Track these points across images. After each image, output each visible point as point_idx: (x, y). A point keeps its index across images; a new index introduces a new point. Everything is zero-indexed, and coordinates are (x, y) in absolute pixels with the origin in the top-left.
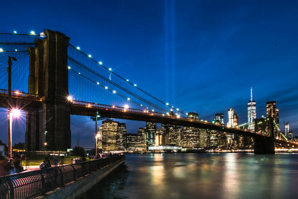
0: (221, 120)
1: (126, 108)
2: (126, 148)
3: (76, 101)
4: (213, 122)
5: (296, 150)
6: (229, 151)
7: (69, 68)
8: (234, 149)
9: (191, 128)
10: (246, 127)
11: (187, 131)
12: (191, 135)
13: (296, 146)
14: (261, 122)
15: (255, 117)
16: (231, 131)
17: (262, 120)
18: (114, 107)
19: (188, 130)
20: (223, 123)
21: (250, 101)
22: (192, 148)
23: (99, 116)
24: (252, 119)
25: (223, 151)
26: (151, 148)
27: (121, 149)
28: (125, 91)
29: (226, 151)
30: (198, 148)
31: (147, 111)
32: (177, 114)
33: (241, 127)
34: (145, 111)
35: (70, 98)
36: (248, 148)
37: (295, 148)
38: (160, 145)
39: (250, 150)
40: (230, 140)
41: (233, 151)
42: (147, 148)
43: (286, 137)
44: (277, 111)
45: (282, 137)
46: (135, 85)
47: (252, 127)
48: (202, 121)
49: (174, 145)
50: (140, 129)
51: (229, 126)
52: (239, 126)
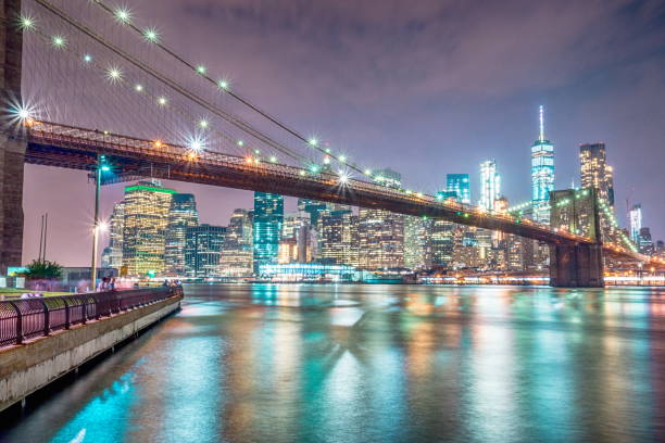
0: (462, 194)
1: (195, 148)
2: (196, 268)
3: (45, 122)
4: (440, 197)
5: (661, 279)
6: (483, 280)
7: (27, 23)
8: (498, 276)
9: (379, 211)
10: (529, 212)
11: (370, 221)
12: (379, 234)
13: (660, 270)
14: (567, 201)
15: (551, 188)
16: (488, 224)
17: (570, 193)
18: (158, 144)
19: (372, 217)
20: (466, 200)
21: (537, 143)
22: (382, 270)
23: (106, 169)
24: (544, 191)
25: (467, 280)
26: (266, 269)
27: (180, 272)
28: (192, 101)
29: (475, 280)
30: (399, 269)
31: (257, 161)
32: (341, 172)
33: (515, 214)
34: (249, 161)
35: (25, 114)
36: (534, 273)
37: (657, 273)
38: (292, 261)
39: (541, 279)
40: (486, 248)
41: (494, 279)
42: (256, 270)
43: (633, 243)
44: (608, 173)
45: (624, 245)
46: (223, 84)
47: (542, 214)
48: (408, 192)
49: (332, 261)
50: (237, 211)
51: (482, 210)
52: (510, 210)
